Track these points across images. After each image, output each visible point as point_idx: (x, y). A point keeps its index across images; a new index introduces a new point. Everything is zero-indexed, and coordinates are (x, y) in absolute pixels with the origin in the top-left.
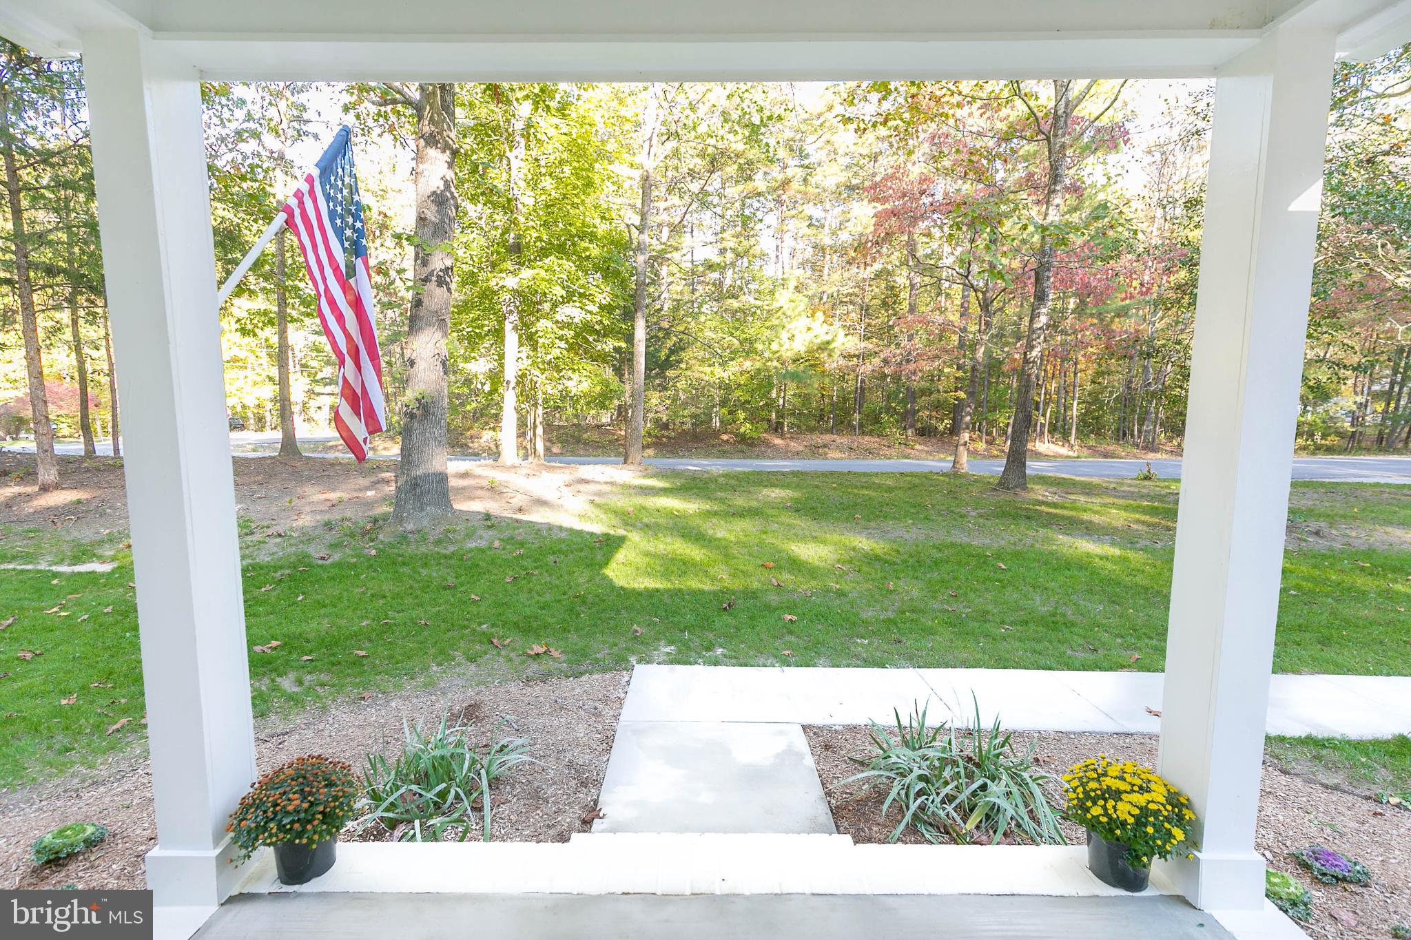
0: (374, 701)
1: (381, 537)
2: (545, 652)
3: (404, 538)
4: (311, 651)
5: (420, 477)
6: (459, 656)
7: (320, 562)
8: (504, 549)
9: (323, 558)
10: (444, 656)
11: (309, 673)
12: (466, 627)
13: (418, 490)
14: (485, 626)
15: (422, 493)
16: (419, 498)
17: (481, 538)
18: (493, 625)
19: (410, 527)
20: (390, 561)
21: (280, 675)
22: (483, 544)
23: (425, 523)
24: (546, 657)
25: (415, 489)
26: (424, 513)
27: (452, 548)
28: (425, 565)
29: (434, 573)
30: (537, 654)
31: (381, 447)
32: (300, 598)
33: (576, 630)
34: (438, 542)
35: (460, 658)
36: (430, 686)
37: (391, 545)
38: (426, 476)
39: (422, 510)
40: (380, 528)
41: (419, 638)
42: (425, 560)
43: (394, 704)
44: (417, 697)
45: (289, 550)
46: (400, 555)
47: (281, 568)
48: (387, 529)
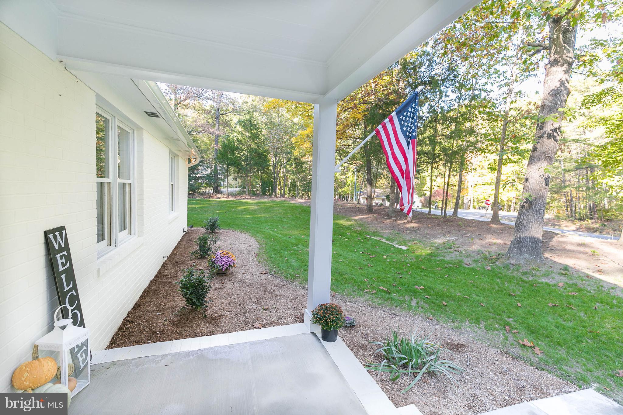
0: (432, 322)
1: (497, 263)
2: (531, 347)
3: (507, 267)
4: (430, 295)
5: (523, 238)
6: (483, 324)
7: (465, 266)
8: (565, 289)
9: (467, 264)
10: (476, 321)
11: (424, 302)
12: (499, 315)
13: (521, 245)
14: (511, 319)
15: (522, 246)
16: (520, 248)
17: (553, 278)
18: (515, 321)
19: (513, 261)
20: (494, 274)
21: (415, 298)
22: (552, 282)
23: (522, 262)
24: (530, 350)
25: (519, 243)
26: (522, 257)
27: (531, 278)
28: (510, 281)
29: (512, 287)
30: (524, 345)
31: (564, 225)
32: (446, 276)
33: (568, 348)
34: (525, 273)
35: (482, 326)
36: (458, 329)
37: (499, 268)
38: (526, 238)
39: (521, 255)
40: (499, 259)
41: (474, 310)
42: (511, 279)
43: (437, 327)
44: (448, 330)
45: (458, 258)
46: (500, 273)
47: (451, 263)
48: (501, 260)
